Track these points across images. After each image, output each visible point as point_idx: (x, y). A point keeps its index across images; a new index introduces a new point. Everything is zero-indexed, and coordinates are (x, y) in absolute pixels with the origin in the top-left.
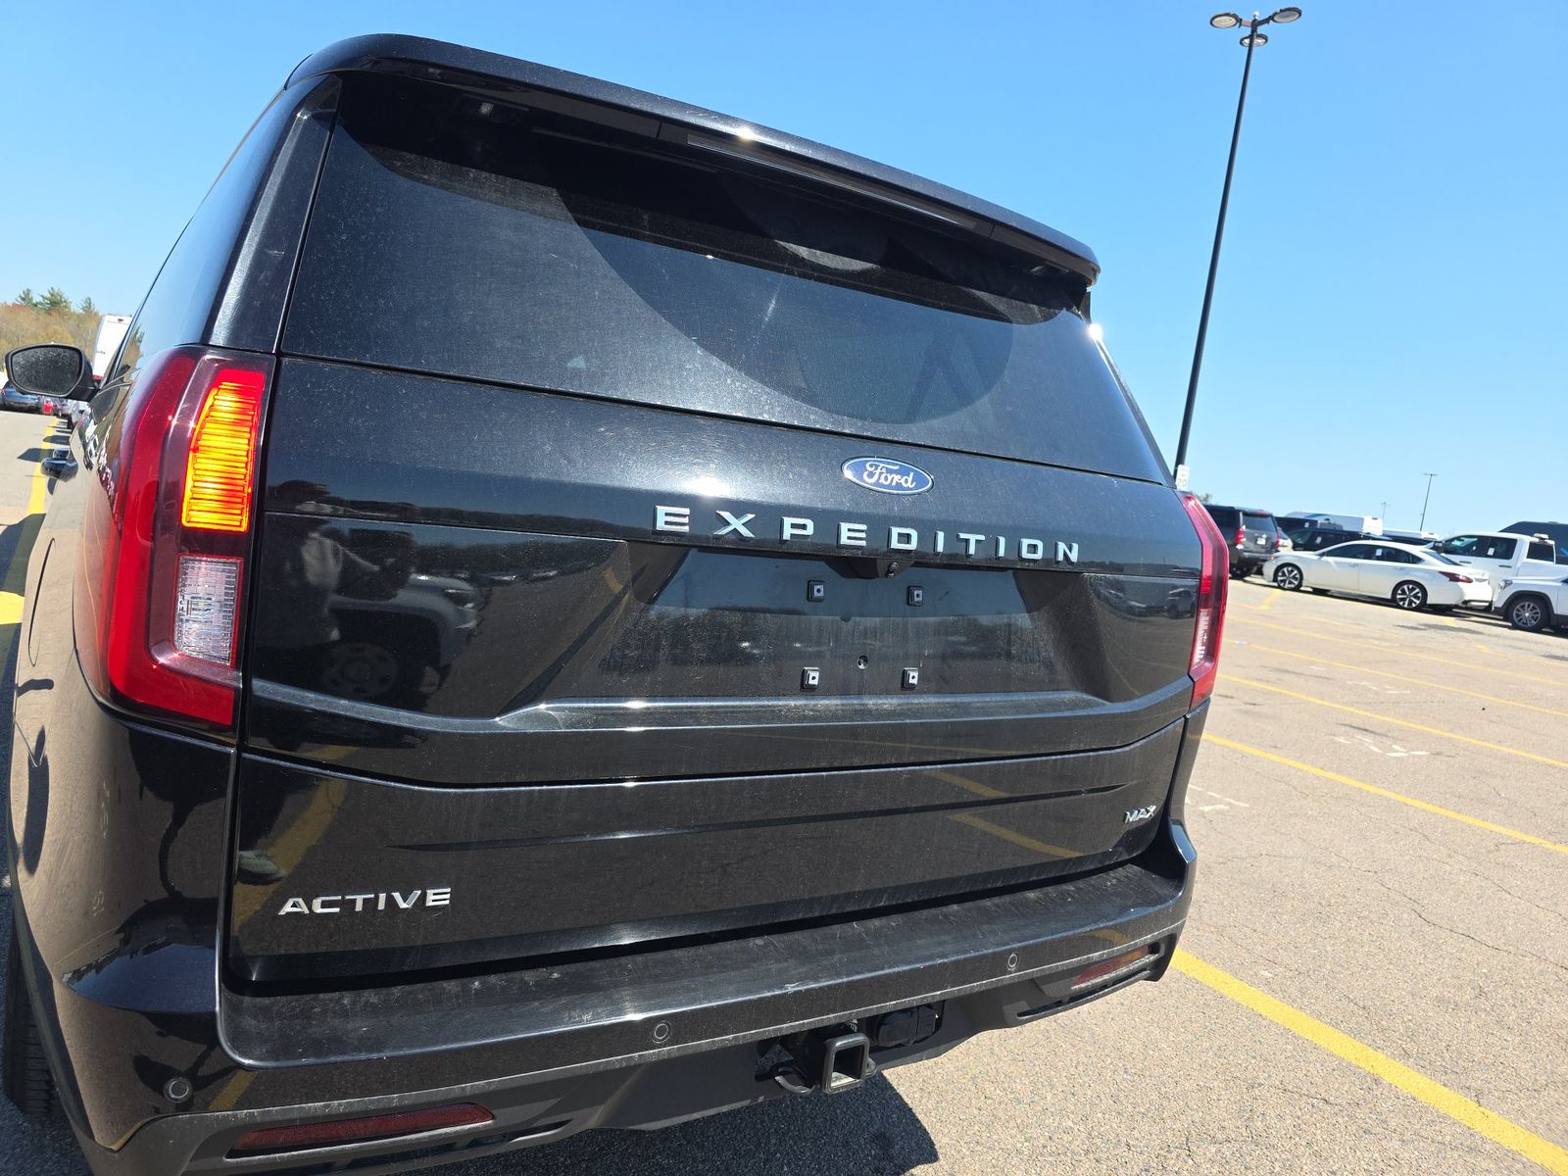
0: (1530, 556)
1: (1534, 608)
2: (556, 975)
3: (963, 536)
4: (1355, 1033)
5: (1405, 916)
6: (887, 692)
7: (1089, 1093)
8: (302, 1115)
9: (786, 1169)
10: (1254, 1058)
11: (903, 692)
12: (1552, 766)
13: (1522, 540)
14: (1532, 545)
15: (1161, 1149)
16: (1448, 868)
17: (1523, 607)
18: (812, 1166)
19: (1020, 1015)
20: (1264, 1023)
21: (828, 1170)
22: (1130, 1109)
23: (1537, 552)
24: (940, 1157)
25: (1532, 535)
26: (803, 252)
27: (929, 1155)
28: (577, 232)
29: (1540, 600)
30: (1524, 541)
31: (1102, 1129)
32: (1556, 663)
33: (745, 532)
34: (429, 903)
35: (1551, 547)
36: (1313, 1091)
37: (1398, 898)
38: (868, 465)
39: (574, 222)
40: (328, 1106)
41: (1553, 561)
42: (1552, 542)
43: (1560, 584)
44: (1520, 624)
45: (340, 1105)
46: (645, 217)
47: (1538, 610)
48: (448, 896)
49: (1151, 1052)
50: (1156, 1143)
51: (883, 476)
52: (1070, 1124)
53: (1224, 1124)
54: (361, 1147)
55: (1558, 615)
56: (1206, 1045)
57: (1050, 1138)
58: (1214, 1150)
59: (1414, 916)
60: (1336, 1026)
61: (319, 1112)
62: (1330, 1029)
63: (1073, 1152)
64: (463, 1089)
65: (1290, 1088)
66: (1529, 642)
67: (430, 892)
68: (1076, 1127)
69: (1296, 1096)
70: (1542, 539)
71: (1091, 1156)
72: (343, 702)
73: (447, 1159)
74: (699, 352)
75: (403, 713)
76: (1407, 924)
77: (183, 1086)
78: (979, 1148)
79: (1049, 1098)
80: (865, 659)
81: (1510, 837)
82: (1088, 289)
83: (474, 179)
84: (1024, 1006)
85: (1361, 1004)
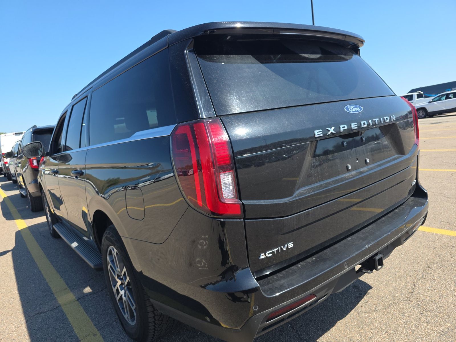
0: (418, 98)
1: (422, 112)
2: (314, 259)
3: (374, 120)
4: (449, 229)
5: (442, 198)
6: (363, 167)
7: (397, 262)
8: (282, 306)
9: (338, 300)
10: (430, 242)
11: (367, 165)
12: (451, 151)
13: (414, 94)
14: (417, 95)
15: (423, 269)
16: (443, 183)
17: (419, 112)
18: (344, 298)
19: (404, 241)
20: (427, 233)
21: (348, 298)
22: (409, 262)
23: (419, 96)
24: (373, 287)
25: (416, 92)
26: (306, 56)
27: (370, 287)
28: (261, 65)
29: (423, 109)
30: (415, 94)
31: (406, 269)
32: (434, 125)
33: (334, 132)
34: (289, 247)
35: (422, 94)
36: (449, 245)
37: (437, 194)
38: (349, 107)
39: (259, 63)
40: (287, 303)
41: (423, 98)
42: (422, 93)
43: (428, 104)
44: (420, 117)
45: (290, 301)
46: (272, 56)
47: (424, 112)
48: (292, 244)
49: (405, 248)
50: (421, 268)
51: (353, 109)
52: (397, 270)
53: (434, 259)
54: (292, 311)
55: (429, 112)
56: (416, 242)
57: (395, 275)
58: (436, 266)
59: (444, 197)
60: (444, 229)
61: (286, 305)
62: (443, 230)
63: (403, 276)
64: (312, 290)
65: (443, 246)
66: (424, 121)
67: (288, 244)
68: (400, 270)
69: (446, 248)
70: (419, 92)
71: (408, 276)
72: (262, 201)
73: (307, 310)
74: (301, 89)
75: (275, 200)
76: (444, 200)
77: (256, 307)
78: (380, 282)
79: (388, 266)
80: (357, 159)
81: (453, 172)
82: (359, 48)
83: (233, 57)
84: (404, 238)
85: (446, 222)
